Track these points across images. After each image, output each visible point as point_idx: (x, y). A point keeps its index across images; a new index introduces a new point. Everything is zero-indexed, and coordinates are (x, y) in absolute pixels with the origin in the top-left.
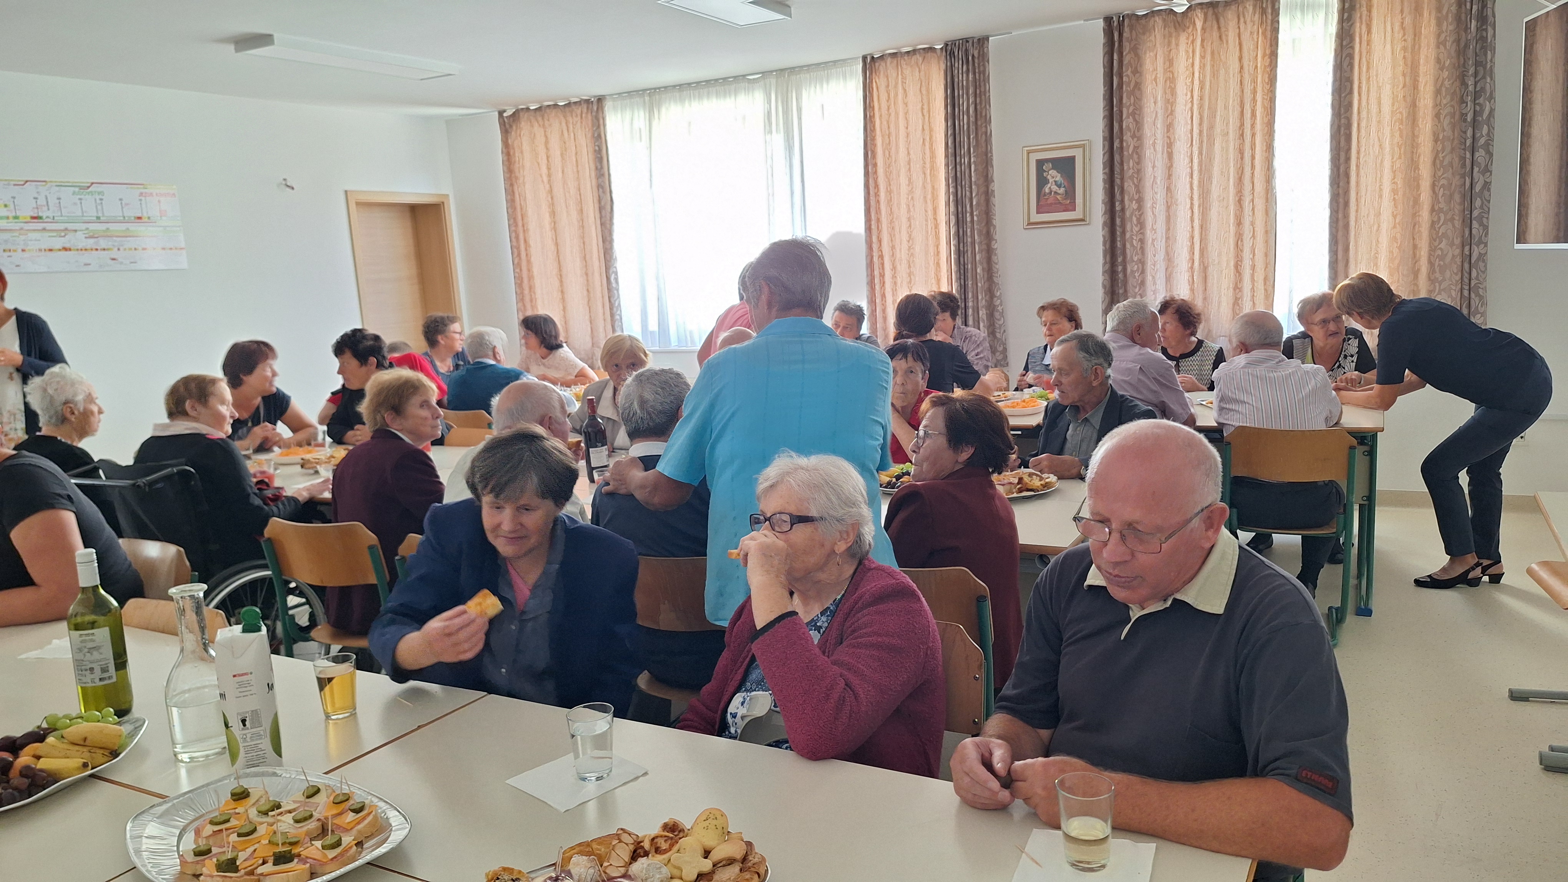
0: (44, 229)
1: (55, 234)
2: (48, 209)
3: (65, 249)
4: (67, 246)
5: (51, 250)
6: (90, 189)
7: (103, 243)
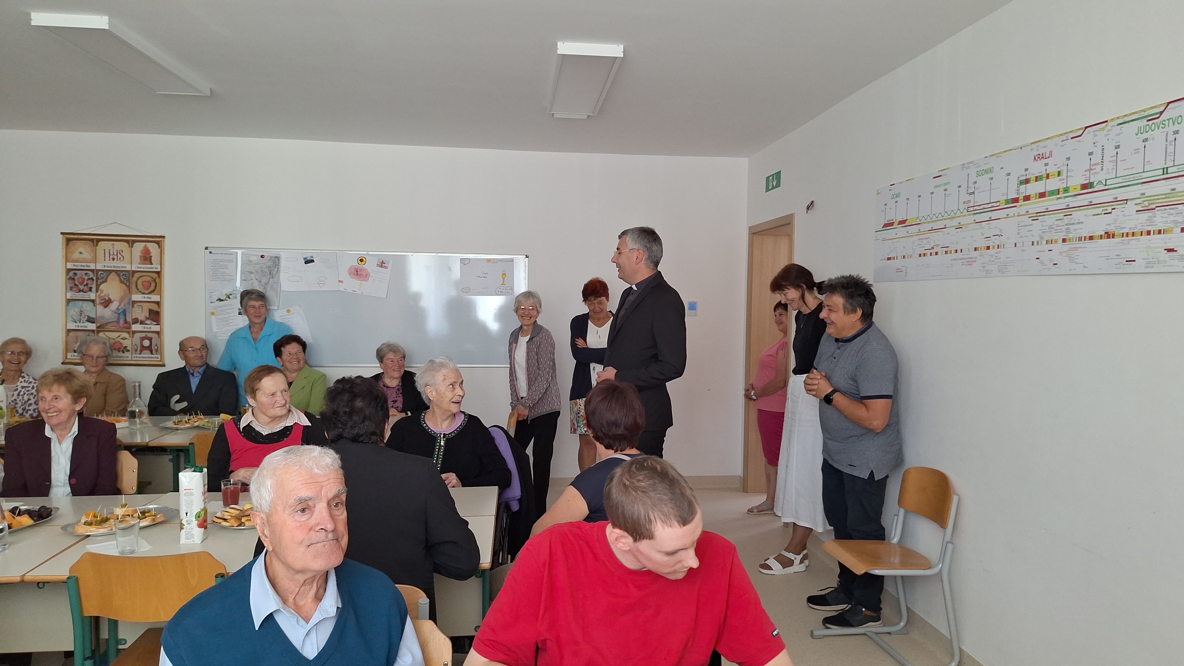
0: (1091, 204)
1: (1099, 211)
2: (1102, 170)
3: (1109, 235)
4: (1111, 229)
5: (1091, 238)
6: (1164, 116)
7: (1161, 219)
